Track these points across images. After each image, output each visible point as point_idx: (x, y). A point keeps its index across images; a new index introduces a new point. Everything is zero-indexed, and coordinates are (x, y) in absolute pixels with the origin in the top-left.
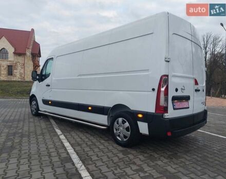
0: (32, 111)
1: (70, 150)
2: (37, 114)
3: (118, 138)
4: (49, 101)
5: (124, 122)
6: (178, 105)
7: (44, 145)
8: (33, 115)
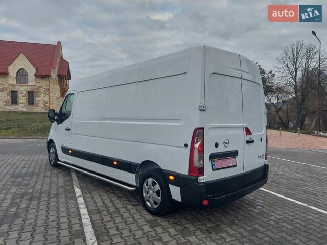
0: (50, 161)
1: (86, 220)
2: (56, 165)
3: (147, 202)
4: (69, 149)
5: (154, 184)
6: (219, 163)
7: (55, 213)
8: (52, 166)
